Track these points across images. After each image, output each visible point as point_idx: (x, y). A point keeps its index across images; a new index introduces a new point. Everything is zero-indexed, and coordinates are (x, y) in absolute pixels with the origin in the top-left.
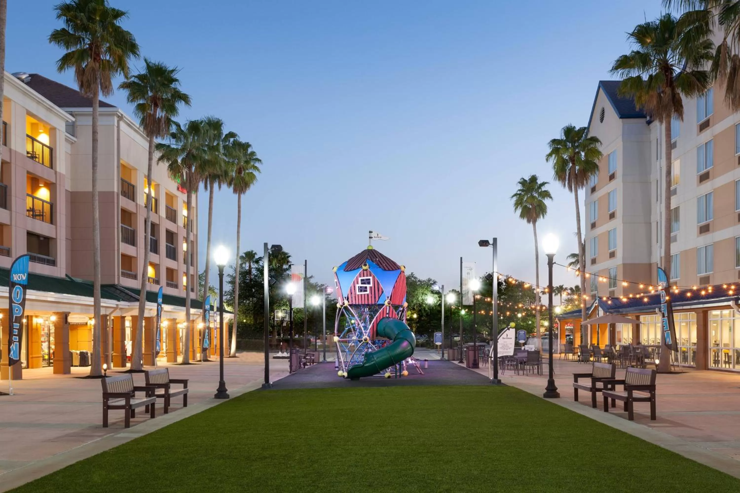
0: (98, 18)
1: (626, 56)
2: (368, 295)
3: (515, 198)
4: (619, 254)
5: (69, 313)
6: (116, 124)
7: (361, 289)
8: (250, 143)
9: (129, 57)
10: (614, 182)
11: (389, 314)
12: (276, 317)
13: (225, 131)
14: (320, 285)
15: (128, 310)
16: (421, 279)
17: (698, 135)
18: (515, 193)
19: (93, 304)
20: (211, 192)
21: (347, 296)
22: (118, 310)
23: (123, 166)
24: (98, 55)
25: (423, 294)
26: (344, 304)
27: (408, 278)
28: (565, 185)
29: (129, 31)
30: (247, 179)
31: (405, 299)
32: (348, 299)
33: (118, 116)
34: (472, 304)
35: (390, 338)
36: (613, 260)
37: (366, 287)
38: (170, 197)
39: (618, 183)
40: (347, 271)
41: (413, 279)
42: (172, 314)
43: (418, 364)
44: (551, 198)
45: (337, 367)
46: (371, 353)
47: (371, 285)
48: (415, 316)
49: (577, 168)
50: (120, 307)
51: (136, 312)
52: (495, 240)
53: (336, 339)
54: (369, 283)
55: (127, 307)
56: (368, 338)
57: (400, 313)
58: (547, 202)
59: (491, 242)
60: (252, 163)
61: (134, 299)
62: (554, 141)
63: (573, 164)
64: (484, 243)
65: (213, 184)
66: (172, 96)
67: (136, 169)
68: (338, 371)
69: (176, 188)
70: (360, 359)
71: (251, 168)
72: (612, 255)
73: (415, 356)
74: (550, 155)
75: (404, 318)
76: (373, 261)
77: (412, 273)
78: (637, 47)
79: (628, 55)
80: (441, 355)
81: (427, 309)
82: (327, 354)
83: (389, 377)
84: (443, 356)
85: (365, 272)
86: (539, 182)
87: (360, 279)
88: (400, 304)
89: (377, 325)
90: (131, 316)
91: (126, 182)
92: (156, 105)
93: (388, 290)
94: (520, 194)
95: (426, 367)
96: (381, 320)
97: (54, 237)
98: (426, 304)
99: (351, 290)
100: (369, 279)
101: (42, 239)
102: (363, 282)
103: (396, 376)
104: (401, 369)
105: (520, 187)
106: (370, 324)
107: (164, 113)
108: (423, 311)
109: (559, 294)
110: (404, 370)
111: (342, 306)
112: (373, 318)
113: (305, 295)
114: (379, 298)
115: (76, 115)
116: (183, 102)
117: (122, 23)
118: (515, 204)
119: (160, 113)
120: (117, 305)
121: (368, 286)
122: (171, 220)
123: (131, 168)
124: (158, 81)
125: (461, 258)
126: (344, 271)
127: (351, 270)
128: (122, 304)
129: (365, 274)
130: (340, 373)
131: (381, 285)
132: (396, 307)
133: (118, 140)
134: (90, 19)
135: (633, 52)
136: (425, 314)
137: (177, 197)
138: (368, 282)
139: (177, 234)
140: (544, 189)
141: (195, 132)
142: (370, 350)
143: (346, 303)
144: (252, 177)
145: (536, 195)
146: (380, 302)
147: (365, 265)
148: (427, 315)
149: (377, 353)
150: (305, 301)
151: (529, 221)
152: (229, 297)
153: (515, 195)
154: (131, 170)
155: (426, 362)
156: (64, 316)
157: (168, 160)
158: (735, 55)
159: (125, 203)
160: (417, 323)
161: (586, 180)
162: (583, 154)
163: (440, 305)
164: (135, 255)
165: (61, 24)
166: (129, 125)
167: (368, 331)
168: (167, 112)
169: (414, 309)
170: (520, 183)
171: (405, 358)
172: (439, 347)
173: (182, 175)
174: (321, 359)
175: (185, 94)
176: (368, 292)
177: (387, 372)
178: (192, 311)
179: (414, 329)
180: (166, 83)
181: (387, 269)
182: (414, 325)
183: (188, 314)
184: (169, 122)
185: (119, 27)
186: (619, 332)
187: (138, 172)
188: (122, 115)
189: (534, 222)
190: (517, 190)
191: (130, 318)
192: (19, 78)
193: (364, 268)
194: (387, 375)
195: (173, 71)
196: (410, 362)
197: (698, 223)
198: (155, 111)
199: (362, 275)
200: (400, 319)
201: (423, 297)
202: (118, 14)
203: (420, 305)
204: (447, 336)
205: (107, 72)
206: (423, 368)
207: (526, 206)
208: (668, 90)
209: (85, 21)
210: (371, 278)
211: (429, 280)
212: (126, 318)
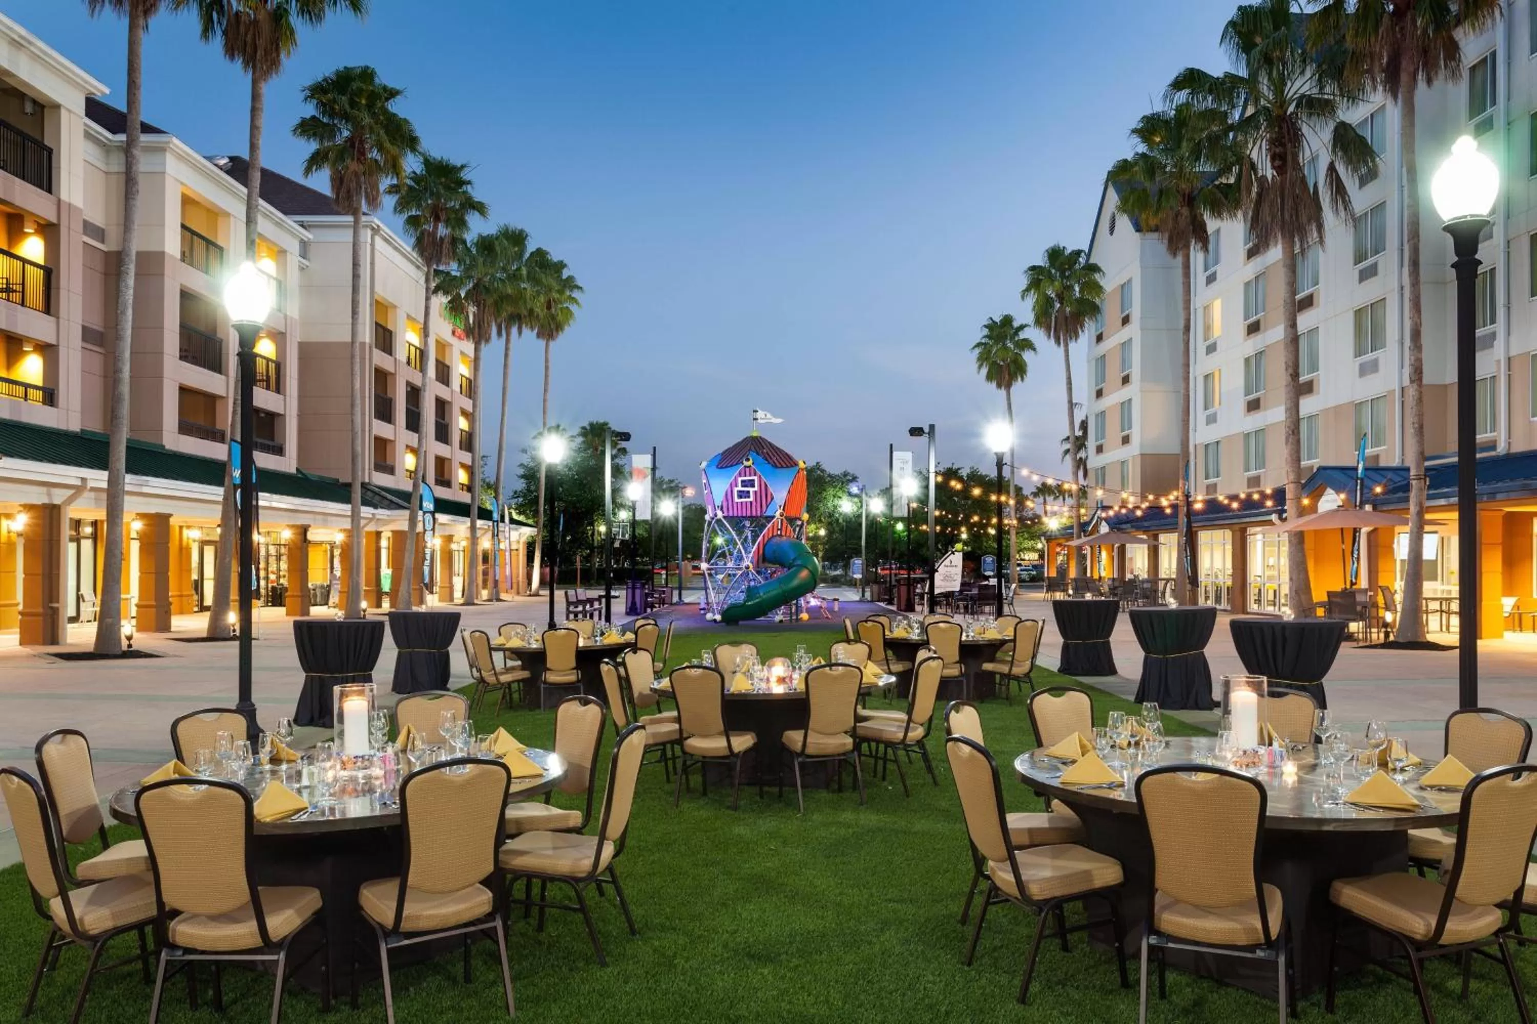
0: (363, 102)
1: (1125, 161)
2: (751, 503)
3: (977, 351)
4: (1135, 439)
5: (309, 526)
6: (369, 240)
7: (741, 494)
8: (565, 262)
9: (405, 155)
10: (1128, 328)
11: (781, 530)
12: (596, 533)
13: (531, 247)
14: (667, 480)
15: (386, 522)
16: (832, 472)
17: (1245, 265)
18: (978, 341)
19: (349, 513)
20: (508, 341)
21: (720, 504)
22: (373, 523)
23: (377, 301)
24: (363, 154)
25: (834, 496)
26: (716, 515)
27: (810, 471)
28: (1049, 336)
29: (407, 118)
30: (560, 318)
31: (804, 508)
32: (722, 509)
33: (373, 229)
34: (906, 515)
35: (783, 565)
36: (1127, 448)
37: (748, 492)
38: (442, 346)
39: (1133, 331)
40: (721, 468)
41: (819, 472)
42: (447, 527)
43: (824, 605)
44: (1034, 349)
45: (704, 609)
46: (755, 587)
47: (756, 489)
48: (822, 532)
49: (1068, 310)
50: (378, 517)
51: (404, 526)
52: (932, 427)
53: (704, 566)
54: (753, 486)
55: (385, 517)
56: (751, 565)
57: (798, 529)
58: (1027, 356)
59: (926, 430)
60: (568, 293)
61: (394, 506)
62: (1033, 268)
63: (1062, 303)
64: (916, 432)
65: (510, 328)
66: (462, 206)
67: (395, 307)
68: (705, 614)
69: (451, 332)
70: (738, 597)
71: (566, 301)
72: (1126, 440)
73: (817, 591)
74: (1027, 290)
75: (804, 537)
76: (757, 453)
77: (818, 463)
78: (1142, 148)
79: (1129, 159)
80: (861, 594)
81: (841, 521)
82: (683, 592)
83: (781, 621)
84: (863, 595)
85: (747, 469)
86: (1016, 324)
87: (740, 479)
88: (798, 516)
89: (765, 546)
90: (392, 531)
91: (381, 326)
92: (437, 219)
93: (780, 495)
94: (985, 344)
95: (836, 609)
96: (769, 539)
97: (282, 412)
98: (840, 514)
99: (726, 495)
100: (753, 480)
101: (262, 415)
102: (744, 484)
103: (791, 620)
104: (799, 610)
105: (986, 332)
106: (753, 544)
107: (449, 230)
108: (835, 525)
109: (1061, 498)
110: (802, 612)
111: (713, 519)
112: (758, 536)
113: (653, 501)
114: (767, 507)
115: (310, 226)
116: (477, 213)
117: (396, 107)
118: (979, 359)
119: (442, 231)
120: (373, 514)
121: (751, 490)
122: (443, 383)
123: (386, 304)
124: (441, 183)
125: (891, 445)
126: (717, 467)
127: (726, 467)
128: (382, 513)
129: (748, 473)
130: (709, 616)
131: (771, 489)
132: (791, 520)
133: (372, 264)
134: (353, 104)
135: (1137, 154)
136: (837, 529)
137: (452, 345)
138: (751, 484)
139: (450, 403)
140: (1022, 335)
141: (489, 253)
142: (752, 583)
143: (720, 515)
144: (568, 313)
145: (1010, 345)
146: (769, 513)
147: (748, 460)
148: (842, 531)
149: (763, 586)
150: (653, 508)
151: (999, 386)
152: (521, 499)
153: (978, 345)
154: (387, 307)
155: (836, 602)
156: (303, 530)
157: (446, 293)
158: (1262, 176)
159: (380, 359)
160: (824, 544)
161: (1081, 328)
162: (1077, 288)
163: (860, 516)
164: (392, 438)
165: (310, 110)
166: (386, 240)
167: (751, 555)
168: (453, 228)
169: (820, 521)
170: (986, 326)
171: (803, 594)
172: (858, 583)
173: (467, 318)
174: (675, 599)
175: (480, 202)
176: (751, 499)
177: (777, 614)
178: (480, 523)
179: (820, 554)
180: (453, 185)
181: (778, 465)
182: (820, 547)
183: (473, 528)
184: (455, 241)
185: (394, 115)
186: (1131, 559)
187: (398, 310)
188: (378, 226)
189: (1008, 386)
190: (981, 336)
191: (390, 534)
192: (216, 165)
193: (746, 463)
194: (778, 618)
195: (463, 167)
196: (814, 602)
197: (1246, 396)
198: (436, 228)
199: (743, 473)
200: (797, 538)
201: (836, 502)
202: (392, 94)
203: (831, 515)
204: (871, 563)
205: (375, 177)
206: (831, 610)
207: (995, 363)
208: (1185, 211)
209: (347, 107)
210: (756, 478)
211: (846, 474)
212: (383, 535)
